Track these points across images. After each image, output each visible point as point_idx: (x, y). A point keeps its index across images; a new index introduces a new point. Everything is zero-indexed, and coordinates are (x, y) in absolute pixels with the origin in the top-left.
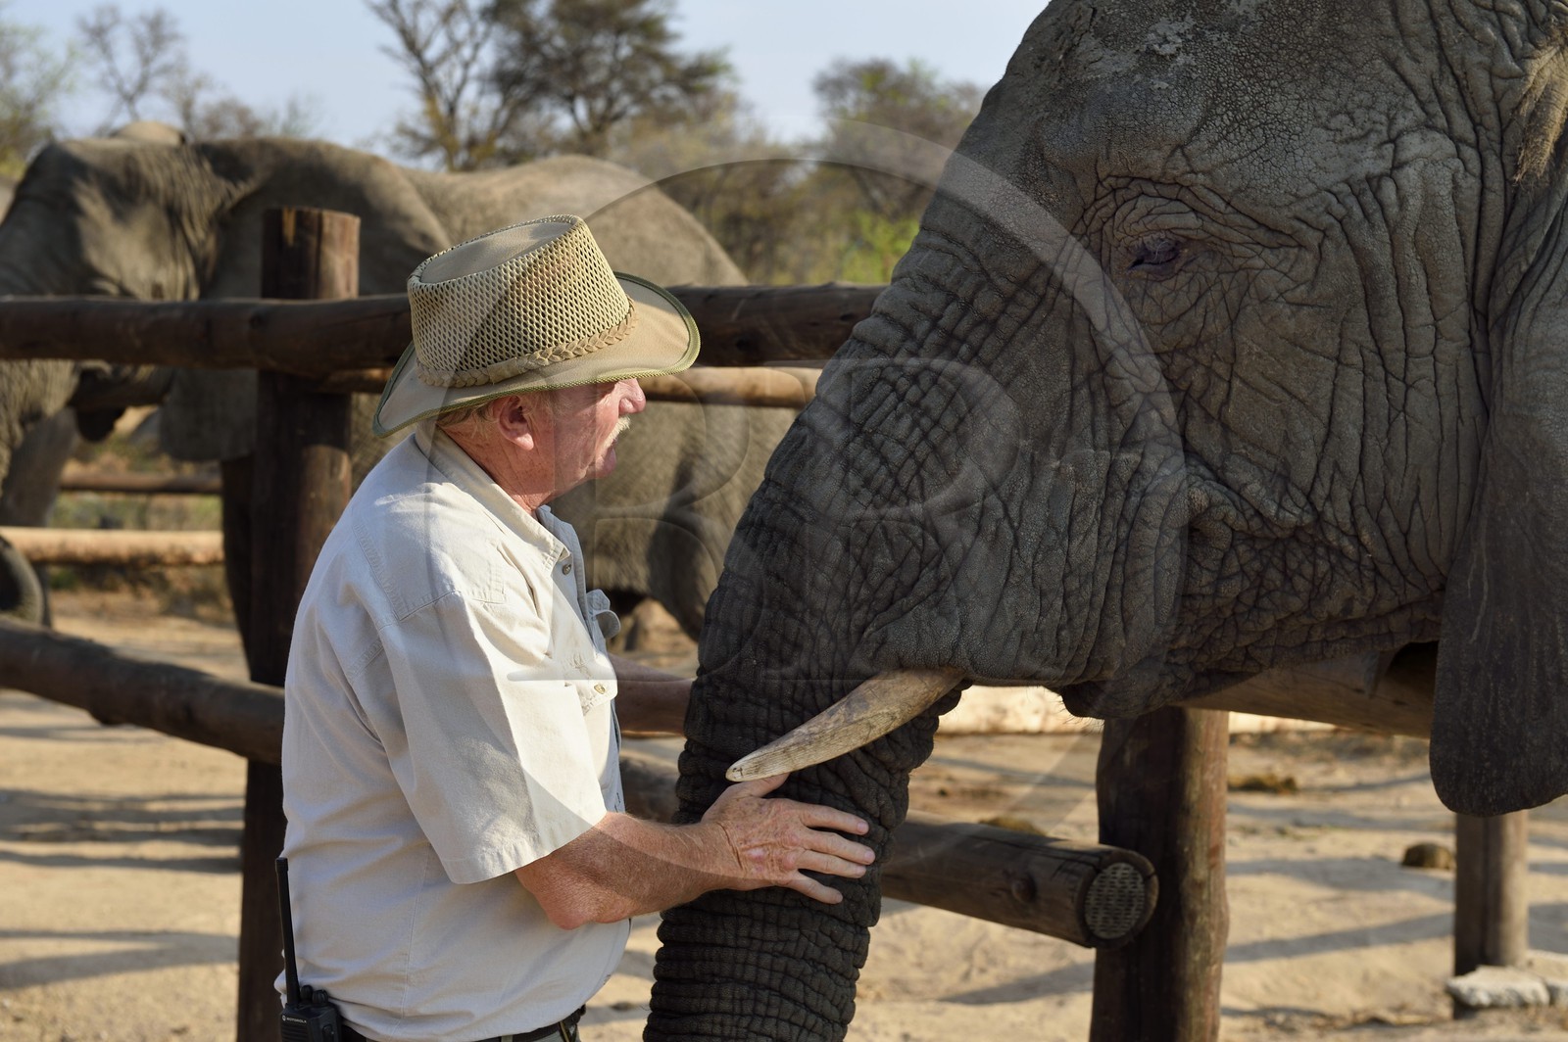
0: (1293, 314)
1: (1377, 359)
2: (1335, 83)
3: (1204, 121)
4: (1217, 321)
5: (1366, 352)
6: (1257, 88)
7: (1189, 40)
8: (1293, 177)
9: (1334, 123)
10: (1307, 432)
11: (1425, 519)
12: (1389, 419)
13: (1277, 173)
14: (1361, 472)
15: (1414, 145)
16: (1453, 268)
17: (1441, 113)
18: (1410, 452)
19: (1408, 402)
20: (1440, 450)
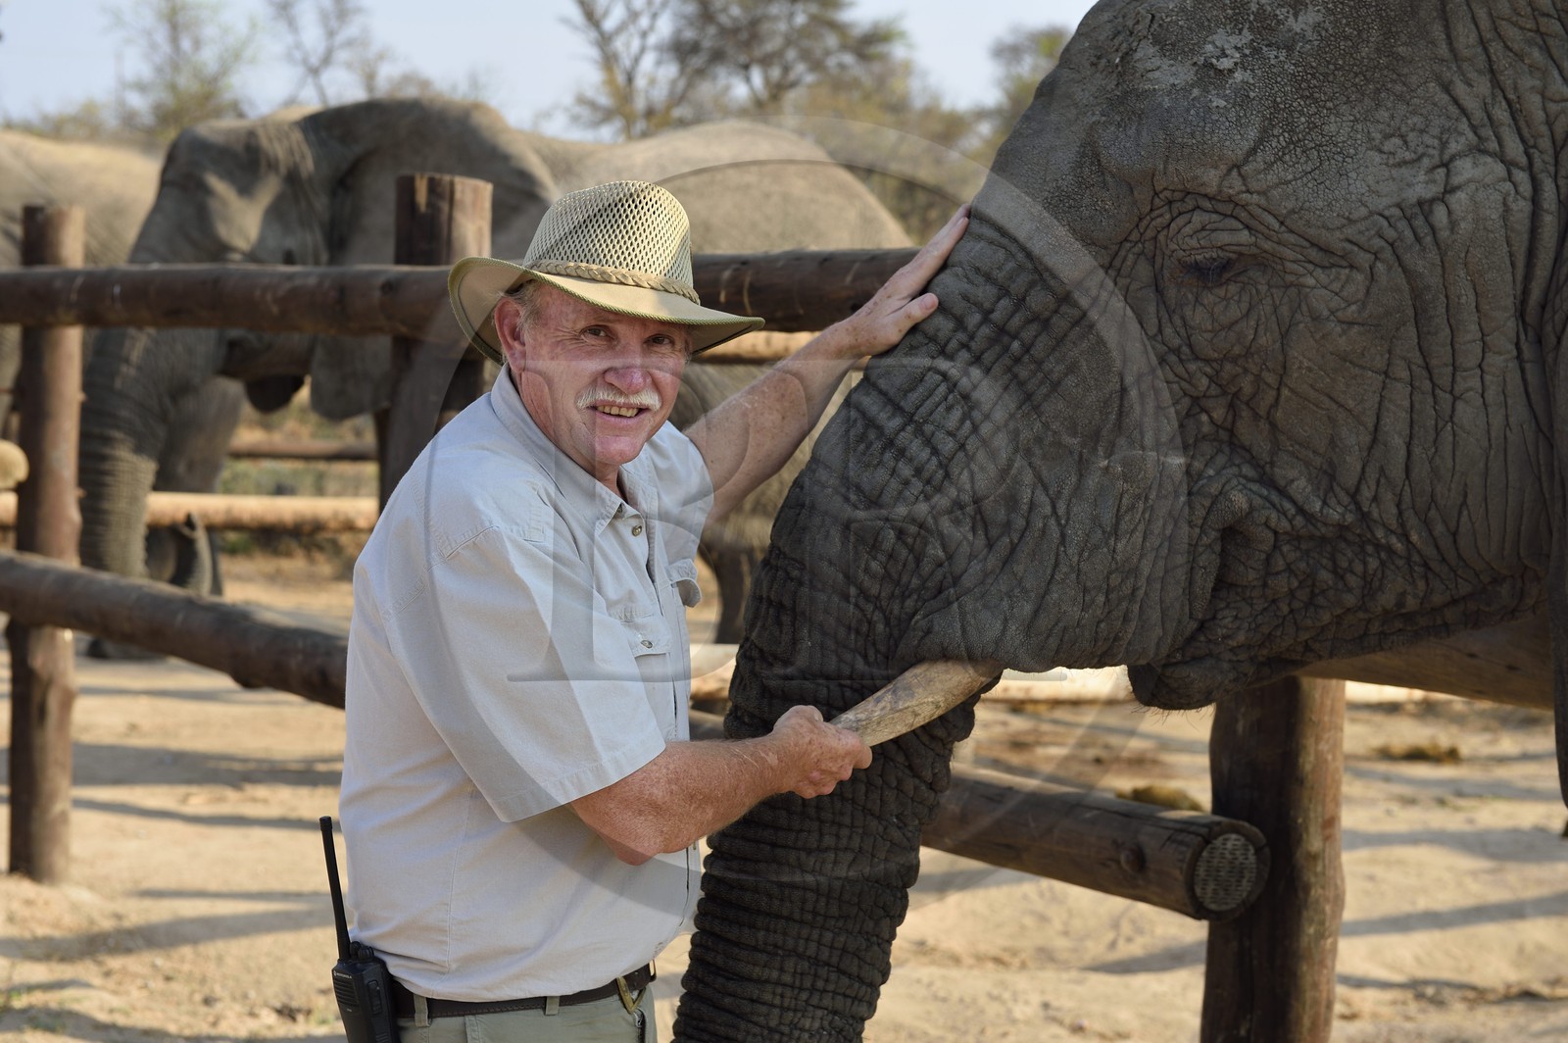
0: (1344, 332)
1: (1425, 373)
2: (1390, 105)
3: (1260, 141)
4: (1268, 334)
5: (1414, 367)
6: (1313, 109)
7: (1247, 56)
8: (1346, 200)
9: (1388, 146)
10: (1354, 439)
11: (1474, 520)
12: (1437, 429)
13: (1330, 196)
14: (1408, 476)
15: (1466, 170)
16: (1503, 288)
17: (1493, 138)
18: (1457, 460)
19: (1456, 413)
20: (1487, 458)
